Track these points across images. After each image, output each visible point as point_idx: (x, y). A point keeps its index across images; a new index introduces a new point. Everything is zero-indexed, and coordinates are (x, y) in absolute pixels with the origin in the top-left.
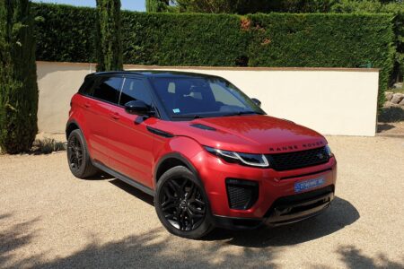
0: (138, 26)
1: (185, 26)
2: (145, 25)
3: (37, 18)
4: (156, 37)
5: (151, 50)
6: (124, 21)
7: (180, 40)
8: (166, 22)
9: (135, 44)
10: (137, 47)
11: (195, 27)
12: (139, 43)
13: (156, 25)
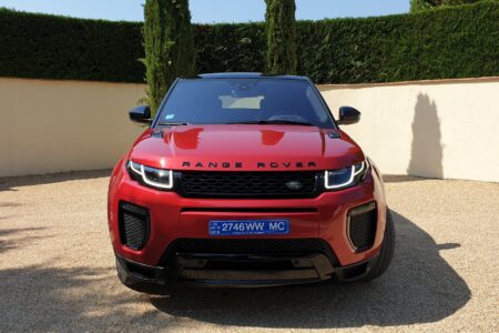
0: (362, 35)
1: (423, 27)
2: (371, 34)
3: (243, 40)
4: (384, 48)
5: (376, 66)
6: (344, 32)
7: (417, 48)
8: (397, 26)
9: (356, 60)
10: (359, 64)
11: (438, 27)
12: (361, 58)
13: (385, 32)
